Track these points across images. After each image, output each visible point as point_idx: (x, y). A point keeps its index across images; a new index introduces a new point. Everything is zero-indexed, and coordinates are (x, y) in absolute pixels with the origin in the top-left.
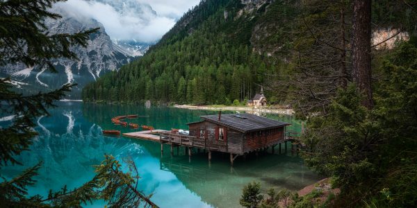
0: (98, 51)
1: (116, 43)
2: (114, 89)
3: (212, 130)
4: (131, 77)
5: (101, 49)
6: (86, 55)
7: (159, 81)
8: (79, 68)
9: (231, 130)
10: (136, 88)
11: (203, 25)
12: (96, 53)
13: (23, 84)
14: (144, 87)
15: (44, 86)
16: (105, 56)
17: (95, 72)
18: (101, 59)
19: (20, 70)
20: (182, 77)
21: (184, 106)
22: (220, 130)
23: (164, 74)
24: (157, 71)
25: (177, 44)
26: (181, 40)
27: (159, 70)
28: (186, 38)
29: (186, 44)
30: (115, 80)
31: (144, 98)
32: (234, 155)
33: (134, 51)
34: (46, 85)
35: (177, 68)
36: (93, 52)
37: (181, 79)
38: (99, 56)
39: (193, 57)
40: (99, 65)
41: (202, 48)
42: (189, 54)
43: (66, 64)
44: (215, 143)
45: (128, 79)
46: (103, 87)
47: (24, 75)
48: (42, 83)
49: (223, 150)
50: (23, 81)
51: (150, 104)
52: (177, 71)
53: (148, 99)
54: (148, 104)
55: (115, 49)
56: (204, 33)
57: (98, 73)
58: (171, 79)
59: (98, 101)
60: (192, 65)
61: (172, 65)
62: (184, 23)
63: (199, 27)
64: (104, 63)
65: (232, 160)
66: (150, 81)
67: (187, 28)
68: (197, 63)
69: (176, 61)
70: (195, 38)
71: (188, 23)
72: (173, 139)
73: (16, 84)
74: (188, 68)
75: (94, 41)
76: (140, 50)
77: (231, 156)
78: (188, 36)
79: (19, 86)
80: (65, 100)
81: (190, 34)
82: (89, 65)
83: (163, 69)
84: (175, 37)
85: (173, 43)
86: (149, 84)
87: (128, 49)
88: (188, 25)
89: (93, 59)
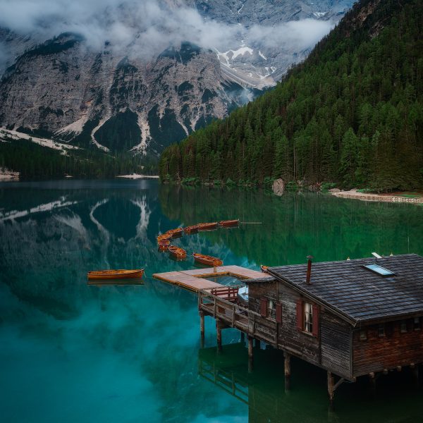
0: (195, 83)
1: (228, 65)
2: (216, 156)
3: (290, 305)
4: (248, 130)
5: (199, 79)
6: (174, 91)
7: (300, 139)
8: (161, 117)
9: (327, 312)
10: (256, 153)
11: (403, 15)
12: (191, 87)
13: (71, 147)
14: (272, 152)
15: (103, 151)
16: (207, 91)
17: (187, 123)
18: (200, 97)
19: (68, 124)
20: (351, 130)
21: (354, 193)
22: (307, 308)
23: (313, 123)
24: (299, 117)
25: (344, 58)
26: (352, 51)
27: (303, 116)
28: (364, 44)
29: (364, 57)
30: (218, 137)
31: (271, 175)
32: (336, 378)
33: (262, 78)
34: (106, 149)
35: (341, 112)
36: (186, 86)
37: (347, 134)
38: (196, 92)
39: (377, 85)
40: (196, 109)
41: (400, 64)
42: (369, 78)
43: (140, 109)
44: (297, 337)
45: (243, 136)
46: (195, 153)
47: (73, 132)
48: (99, 146)
49: (313, 360)
50: (70, 144)
51: (282, 186)
52: (340, 116)
53: (279, 177)
54: (278, 186)
55: (225, 76)
56: (404, 31)
57: (194, 123)
58: (326, 133)
59: (185, 180)
60: (373, 102)
61: (332, 103)
62: (362, 14)
63: (394, 19)
64: (204, 105)
65: (331, 388)
66: (284, 138)
67: (367, 25)
68: (387, 97)
69: (339, 94)
70: (383, 43)
71: (370, 12)
72: (222, 310)
73: (60, 148)
74: (365, 109)
75: (190, 64)
76: (272, 75)
77: (330, 379)
78: (368, 39)
79: (65, 152)
80: (135, 176)
81: (374, 36)
82: (178, 109)
83: (312, 113)
84: (342, 45)
85: (336, 57)
86: (281, 144)
87: (251, 74)
88: (369, 17)
89: (186, 99)
